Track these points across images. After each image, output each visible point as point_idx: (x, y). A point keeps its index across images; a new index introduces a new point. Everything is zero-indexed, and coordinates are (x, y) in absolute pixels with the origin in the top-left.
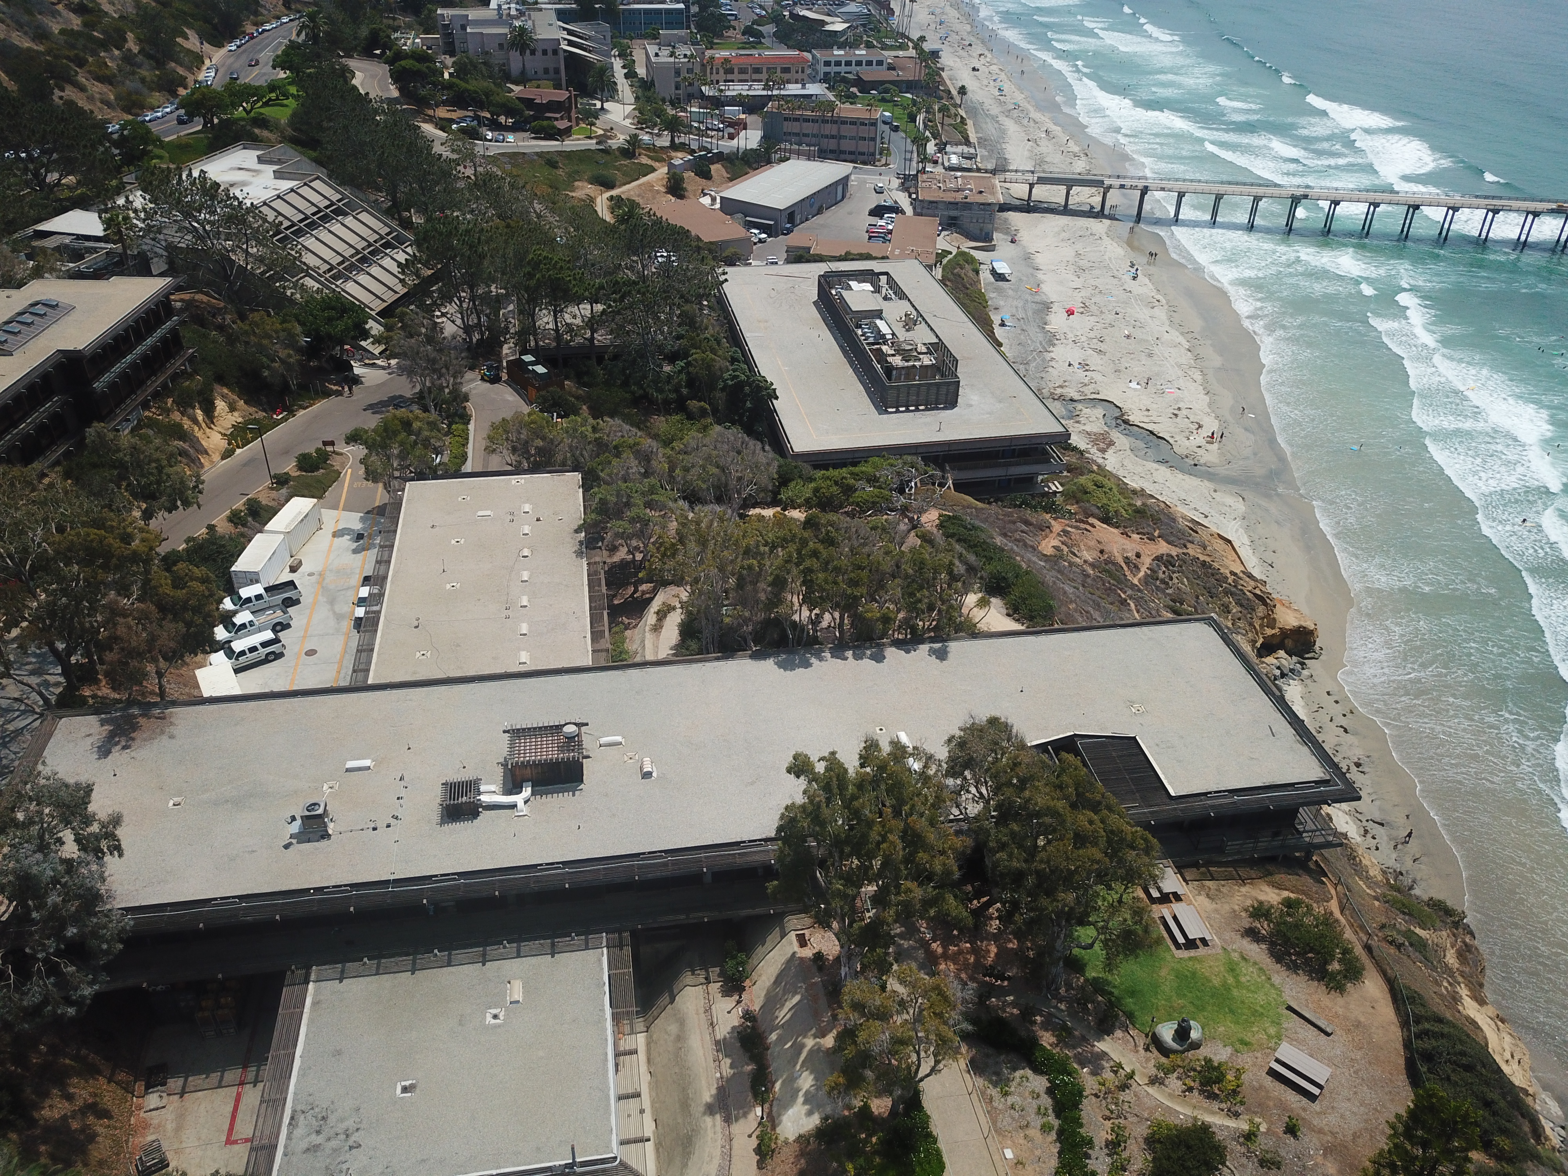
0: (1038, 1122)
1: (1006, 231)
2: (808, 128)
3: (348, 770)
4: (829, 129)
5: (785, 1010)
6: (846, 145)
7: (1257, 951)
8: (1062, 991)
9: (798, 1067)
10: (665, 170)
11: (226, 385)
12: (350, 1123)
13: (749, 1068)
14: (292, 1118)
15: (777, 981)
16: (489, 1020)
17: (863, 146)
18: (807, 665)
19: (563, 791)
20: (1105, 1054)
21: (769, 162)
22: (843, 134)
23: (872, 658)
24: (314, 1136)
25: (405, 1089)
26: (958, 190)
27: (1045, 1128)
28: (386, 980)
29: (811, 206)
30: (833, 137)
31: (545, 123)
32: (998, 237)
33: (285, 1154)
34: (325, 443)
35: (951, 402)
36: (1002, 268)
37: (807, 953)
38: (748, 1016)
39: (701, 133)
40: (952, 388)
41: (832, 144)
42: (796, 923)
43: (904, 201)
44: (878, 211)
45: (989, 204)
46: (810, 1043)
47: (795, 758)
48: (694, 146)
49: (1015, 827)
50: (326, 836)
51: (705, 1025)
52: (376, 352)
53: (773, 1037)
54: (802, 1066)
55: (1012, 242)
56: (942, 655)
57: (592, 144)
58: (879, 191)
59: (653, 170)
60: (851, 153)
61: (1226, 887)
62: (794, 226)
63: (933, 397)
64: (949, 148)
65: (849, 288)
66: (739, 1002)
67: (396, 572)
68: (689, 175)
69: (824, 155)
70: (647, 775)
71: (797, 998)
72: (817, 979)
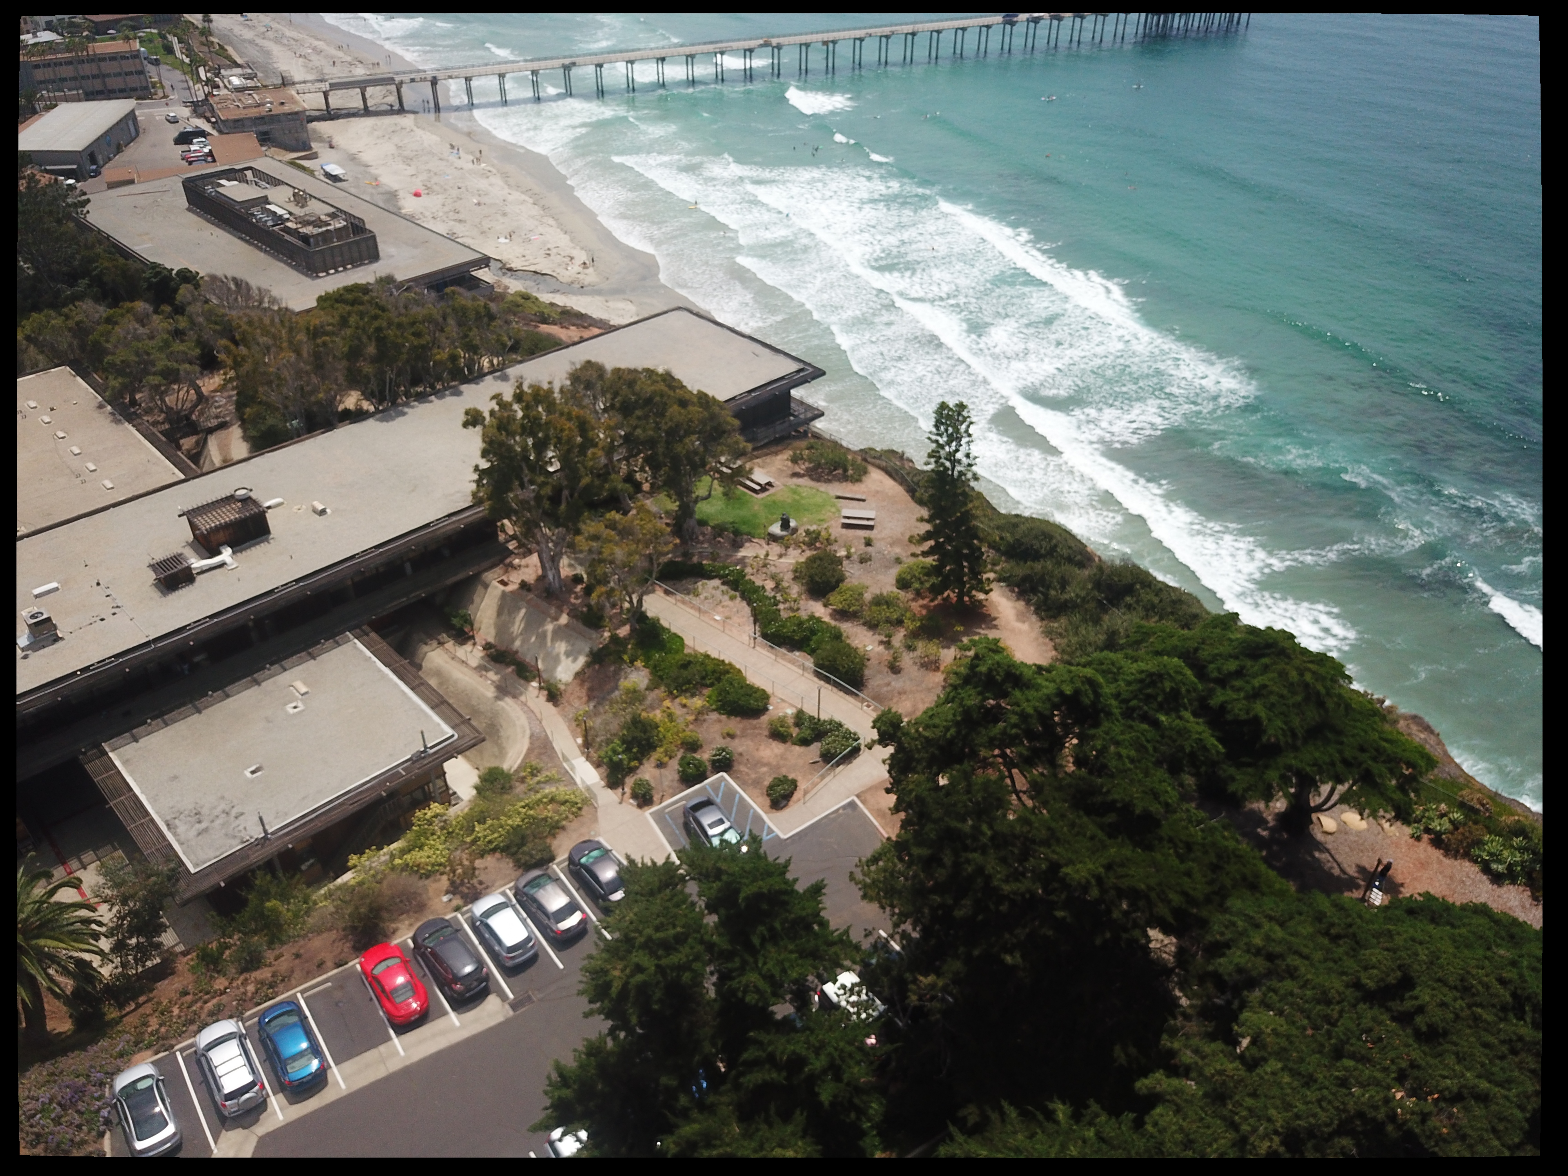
0: (726, 597)
1: (319, 138)
2: (65, 71)
3: (37, 596)
4: (89, 69)
6: (114, 83)
7: (805, 481)
8: (701, 538)
9: (549, 645)
12: (223, 807)
13: (510, 670)
14: (168, 825)
15: (500, 613)
16: (291, 711)
17: (134, 81)
18: (404, 414)
19: (258, 544)
20: (744, 557)
22: (105, 71)
23: (452, 394)
24: (197, 826)
25: (252, 773)
26: (258, 105)
27: (732, 598)
28: (177, 728)
29: (108, 145)
30: (96, 76)
32: (316, 146)
33: (180, 846)
35: (374, 256)
36: (334, 169)
37: (513, 587)
38: (487, 646)
40: (369, 242)
41: (98, 84)
42: (492, 577)
43: (204, 125)
44: (184, 138)
45: (297, 113)
46: (550, 627)
50: (56, 640)
51: (459, 665)
53: (517, 643)
54: (552, 640)
55: (331, 147)
56: (506, 379)
58: (173, 121)
60: (122, 90)
61: (768, 459)
62: (100, 166)
64: (223, 72)
65: (222, 186)
66: (475, 644)
69: (92, 96)
70: (323, 512)
71: (523, 612)
72: (531, 596)
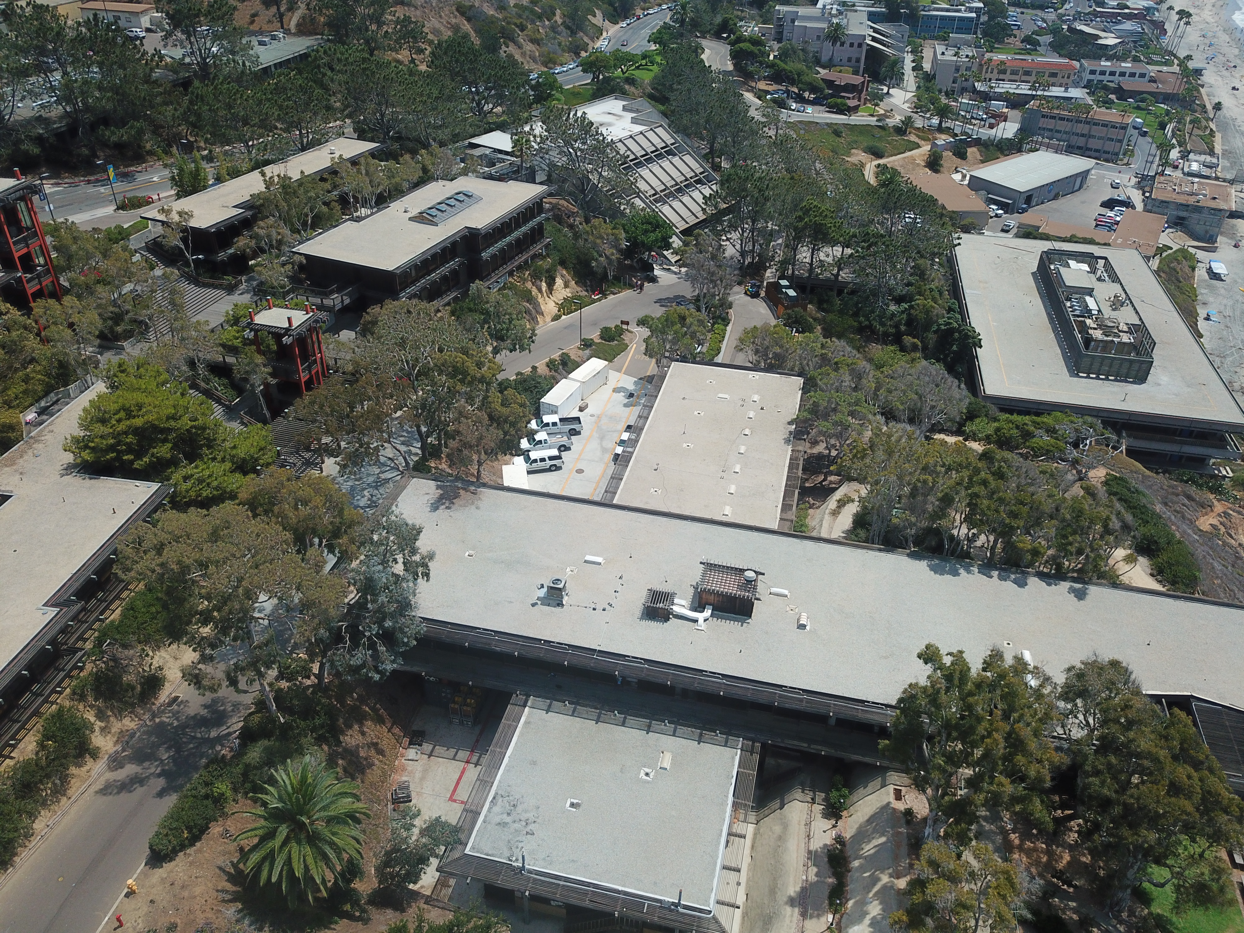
1: (1232, 235)
2: (1062, 126)
3: (586, 562)
4: (1081, 128)
5: (871, 845)
6: (1094, 144)
8: (1124, 915)
9: (871, 895)
10: (929, 147)
11: (566, 268)
12: (530, 815)
13: (831, 880)
14: (494, 798)
15: (870, 821)
16: (642, 774)
17: (1110, 146)
18: (956, 574)
19: (735, 620)
21: (1020, 151)
22: (1093, 133)
23: (1015, 582)
24: (505, 816)
25: (572, 805)
26: (1192, 194)
28: (577, 722)
29: (1049, 192)
30: (1083, 135)
31: (839, 101)
32: (1221, 239)
33: (484, 821)
34: (622, 322)
35: (1141, 378)
36: (1219, 268)
37: (900, 806)
38: (839, 839)
39: (965, 121)
40: (1144, 366)
41: (1081, 142)
42: (896, 779)
43: (1137, 197)
44: (1110, 204)
45: (1220, 210)
46: (885, 879)
47: (927, 647)
48: (958, 131)
49: (1113, 759)
50: (560, 604)
51: (803, 835)
52: (673, 261)
53: (856, 863)
54: (875, 895)
55: (1236, 246)
56: (1081, 595)
57: (873, 121)
58: (1115, 186)
59: (918, 146)
60: (1097, 151)
62: (1030, 207)
63: (1124, 371)
64: (1191, 156)
65: (1068, 266)
66: (834, 826)
67: (650, 427)
68: (947, 154)
69: (1071, 150)
70: (802, 627)
71: (883, 839)
72: (903, 830)
